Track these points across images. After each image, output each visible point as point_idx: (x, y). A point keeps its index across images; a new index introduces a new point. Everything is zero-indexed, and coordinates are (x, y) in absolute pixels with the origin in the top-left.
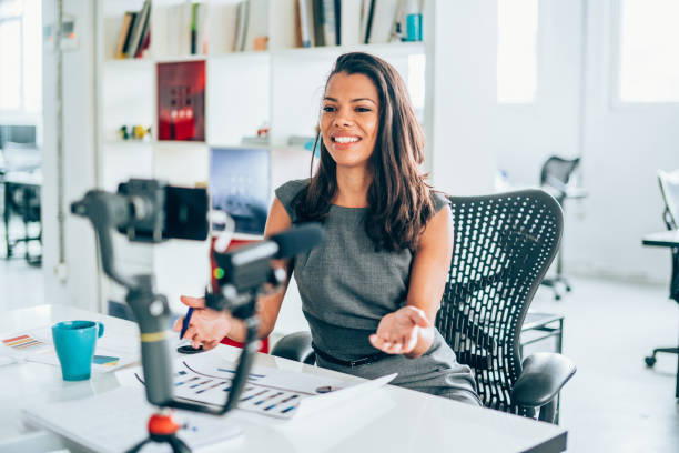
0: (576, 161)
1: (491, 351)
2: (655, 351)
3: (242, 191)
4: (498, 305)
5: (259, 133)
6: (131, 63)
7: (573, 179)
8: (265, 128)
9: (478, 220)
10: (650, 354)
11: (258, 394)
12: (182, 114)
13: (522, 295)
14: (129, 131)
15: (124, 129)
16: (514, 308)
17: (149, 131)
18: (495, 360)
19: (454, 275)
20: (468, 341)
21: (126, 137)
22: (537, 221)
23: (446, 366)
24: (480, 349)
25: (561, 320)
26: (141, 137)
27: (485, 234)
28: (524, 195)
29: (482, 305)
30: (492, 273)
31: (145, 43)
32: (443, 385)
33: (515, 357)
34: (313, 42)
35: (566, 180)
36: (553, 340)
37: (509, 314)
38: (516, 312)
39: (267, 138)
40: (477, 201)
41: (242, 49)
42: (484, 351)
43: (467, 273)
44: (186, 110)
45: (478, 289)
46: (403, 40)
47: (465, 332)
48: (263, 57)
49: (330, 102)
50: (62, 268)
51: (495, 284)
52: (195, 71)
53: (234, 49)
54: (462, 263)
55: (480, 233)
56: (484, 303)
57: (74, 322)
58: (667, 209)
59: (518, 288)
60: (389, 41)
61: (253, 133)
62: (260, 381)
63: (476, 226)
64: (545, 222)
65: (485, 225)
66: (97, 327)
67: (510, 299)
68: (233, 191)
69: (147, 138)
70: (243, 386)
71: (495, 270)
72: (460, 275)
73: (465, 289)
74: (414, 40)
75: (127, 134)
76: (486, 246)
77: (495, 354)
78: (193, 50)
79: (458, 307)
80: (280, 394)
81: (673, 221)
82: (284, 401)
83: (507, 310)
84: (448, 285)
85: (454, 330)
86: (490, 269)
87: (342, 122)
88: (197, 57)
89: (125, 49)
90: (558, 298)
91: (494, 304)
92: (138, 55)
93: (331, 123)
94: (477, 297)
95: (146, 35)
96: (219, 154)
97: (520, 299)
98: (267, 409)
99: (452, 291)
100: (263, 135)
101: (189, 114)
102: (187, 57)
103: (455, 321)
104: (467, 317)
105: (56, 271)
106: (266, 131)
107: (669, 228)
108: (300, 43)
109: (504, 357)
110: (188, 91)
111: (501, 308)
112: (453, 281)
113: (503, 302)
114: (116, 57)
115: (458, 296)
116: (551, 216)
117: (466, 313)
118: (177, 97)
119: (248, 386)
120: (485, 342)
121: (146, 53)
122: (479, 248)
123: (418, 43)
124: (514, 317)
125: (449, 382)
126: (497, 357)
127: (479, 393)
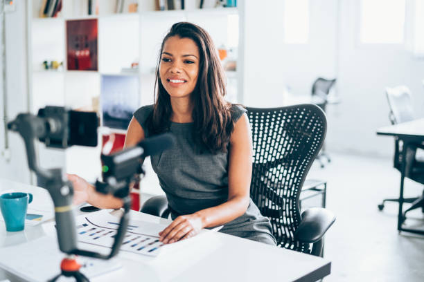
0: (334, 81)
1: (282, 207)
2: (384, 201)
3: (122, 103)
4: (286, 177)
5: (133, 65)
6: (50, 21)
7: (332, 91)
8: (136, 62)
9: (272, 123)
10: (380, 203)
11: (133, 240)
12: (83, 53)
13: (301, 171)
14: (49, 64)
15: (46, 62)
16: (296, 179)
17: (62, 64)
18: (284, 212)
19: (257, 158)
20: (267, 200)
21: (47, 67)
22: (310, 124)
23: (254, 218)
24: (275, 205)
25: (325, 184)
26: (56, 68)
27: (277, 132)
28: (301, 107)
29: (276, 178)
30: (282, 157)
31: (58, 8)
32: (252, 230)
33: (297, 210)
34: (166, 7)
35: (327, 92)
36: (320, 196)
37: (293, 183)
38: (297, 182)
39: (137, 68)
40: (272, 110)
41: (121, 11)
42: (277, 206)
43: (266, 157)
44: (85, 50)
45: (273, 167)
46: (225, 6)
47: (264, 195)
48: (134, 16)
49: (167, 56)
50: (7, 153)
51: (283, 164)
52: (91, 25)
53: (116, 11)
54: (263, 150)
55: (274, 131)
56: (277, 176)
57: (13, 194)
58: (392, 112)
59: (298, 167)
60: (215, 7)
61: (129, 66)
62: (135, 230)
63: (272, 127)
64: (316, 125)
65: (277, 126)
66: (28, 196)
67: (293, 174)
68: (116, 103)
69: (60, 68)
70: (124, 234)
71: (283, 155)
72: (262, 158)
73: (264, 167)
74: (230, 6)
75: (47, 66)
76: (278, 140)
77: (284, 209)
78: (90, 12)
79: (260, 178)
80: (148, 239)
81: (395, 119)
82: (150, 244)
83: (291, 180)
84: (254, 164)
85: (258, 193)
86: (281, 155)
87: (175, 70)
88: (92, 17)
89: (46, 11)
90: (322, 166)
91: (283, 177)
92: (54, 15)
93: (168, 70)
94: (272, 172)
95: (59, 3)
96: (107, 79)
97: (300, 173)
98: (139, 249)
99: (257, 169)
100: (135, 67)
101: (87, 53)
102: (85, 16)
103: (258, 187)
104: (266, 185)
105: (3, 154)
106: (137, 64)
107: (393, 123)
108: (158, 8)
109: (290, 210)
110: (87, 38)
111: (288, 179)
112: (257, 162)
113: (289, 175)
114: (40, 16)
115: (260, 172)
116: (319, 120)
117: (265, 182)
118: (79, 42)
119: (128, 234)
120: (278, 200)
121: (59, 14)
122: (273, 141)
123: (233, 8)
124: (296, 185)
125: (256, 228)
126: (285, 210)
127: (274, 233)
